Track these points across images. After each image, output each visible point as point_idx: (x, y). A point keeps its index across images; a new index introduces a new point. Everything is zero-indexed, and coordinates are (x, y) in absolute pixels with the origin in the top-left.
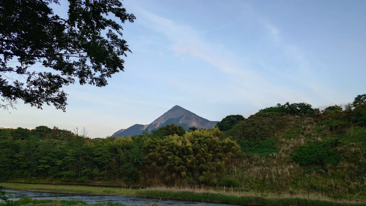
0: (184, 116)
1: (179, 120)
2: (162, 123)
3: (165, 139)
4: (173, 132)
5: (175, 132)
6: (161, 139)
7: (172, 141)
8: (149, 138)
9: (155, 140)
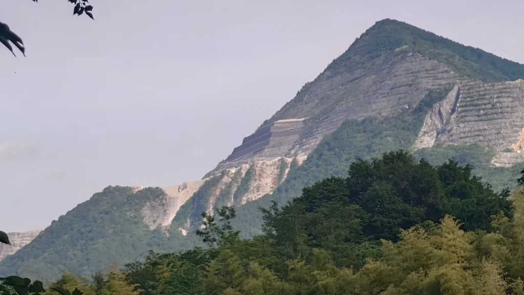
0: (453, 94)
1: (415, 128)
2: (294, 163)
3: (371, 265)
4: (405, 213)
5: (422, 210)
6: (339, 265)
7: (426, 267)
8: (254, 265)
9: (298, 280)
